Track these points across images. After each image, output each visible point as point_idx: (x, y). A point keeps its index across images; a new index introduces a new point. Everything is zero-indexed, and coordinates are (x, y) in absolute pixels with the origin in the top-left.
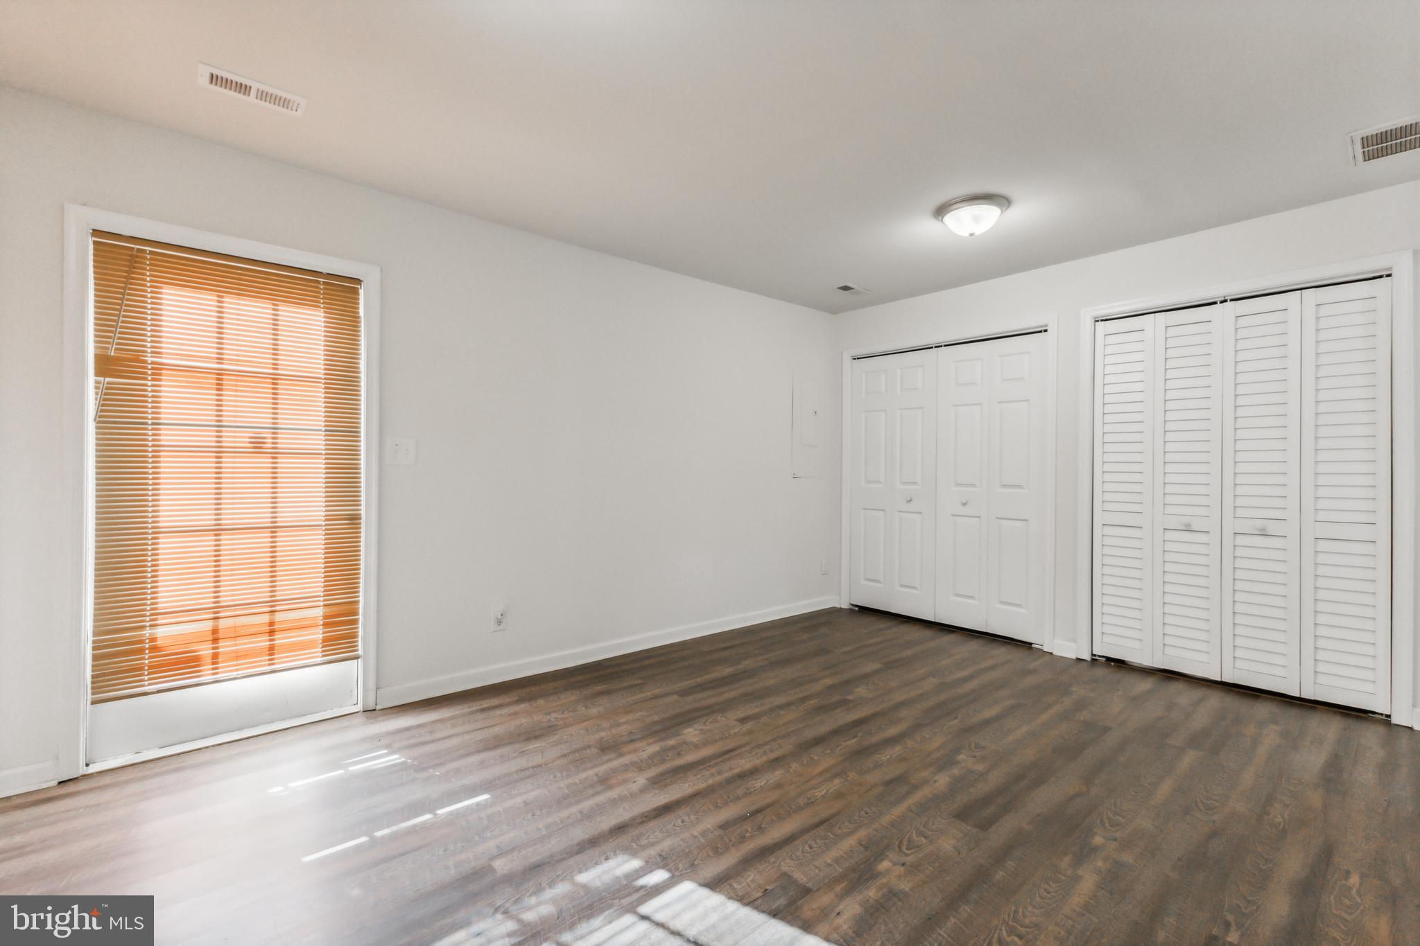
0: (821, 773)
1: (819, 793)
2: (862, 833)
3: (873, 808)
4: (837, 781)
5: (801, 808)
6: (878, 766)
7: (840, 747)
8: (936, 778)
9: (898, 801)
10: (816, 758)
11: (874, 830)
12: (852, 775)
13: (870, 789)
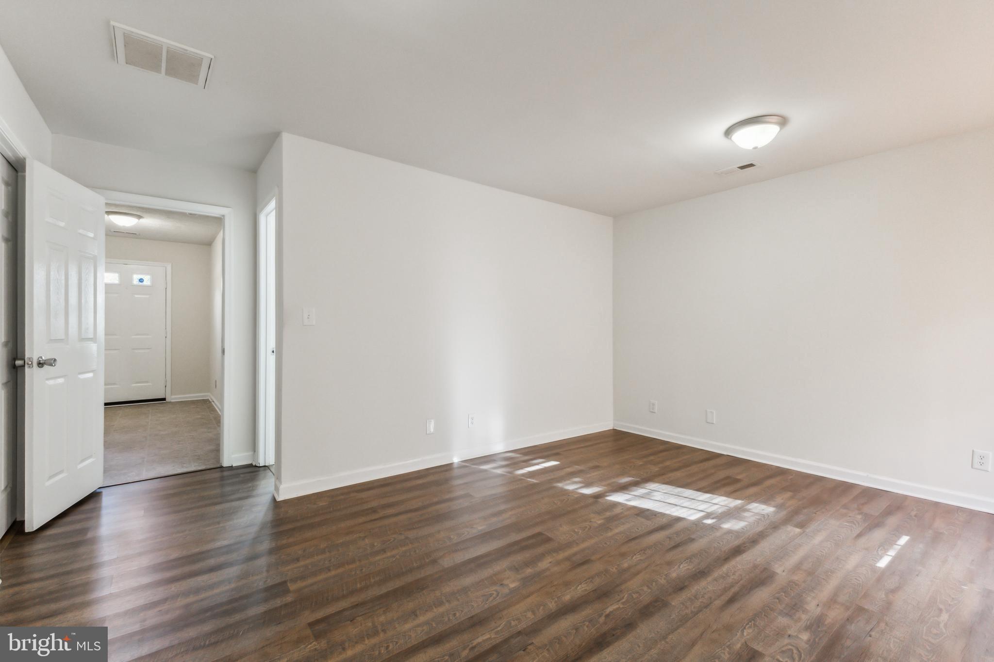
0: (638, 573)
1: (637, 558)
2: (610, 534)
3: (601, 546)
4: (626, 565)
5: (649, 547)
6: (591, 578)
7: (624, 600)
8: (548, 565)
9: (583, 550)
10: (645, 588)
11: (603, 535)
12: (614, 570)
13: (601, 558)
